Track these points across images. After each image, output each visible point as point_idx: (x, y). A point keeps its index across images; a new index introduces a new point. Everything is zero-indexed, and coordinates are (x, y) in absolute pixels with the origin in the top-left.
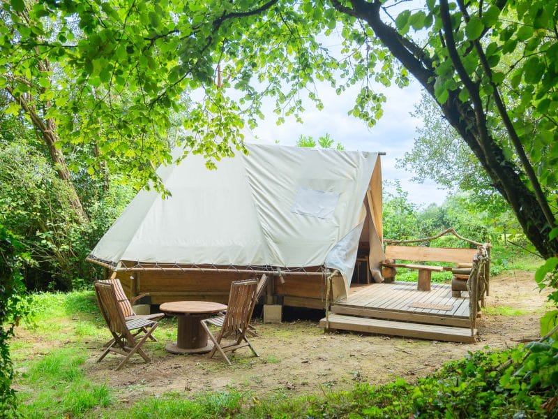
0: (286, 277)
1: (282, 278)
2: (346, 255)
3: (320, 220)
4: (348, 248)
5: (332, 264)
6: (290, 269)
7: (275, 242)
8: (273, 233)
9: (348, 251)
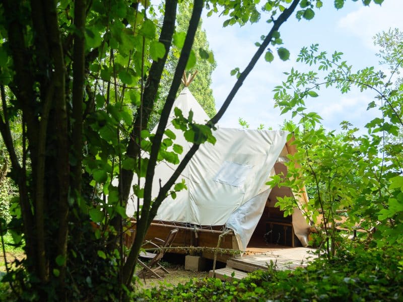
0: (199, 233)
1: (196, 234)
2: (245, 218)
3: (232, 187)
4: (247, 212)
5: (230, 225)
6: (203, 226)
7: (197, 204)
8: (196, 196)
9: (247, 214)
